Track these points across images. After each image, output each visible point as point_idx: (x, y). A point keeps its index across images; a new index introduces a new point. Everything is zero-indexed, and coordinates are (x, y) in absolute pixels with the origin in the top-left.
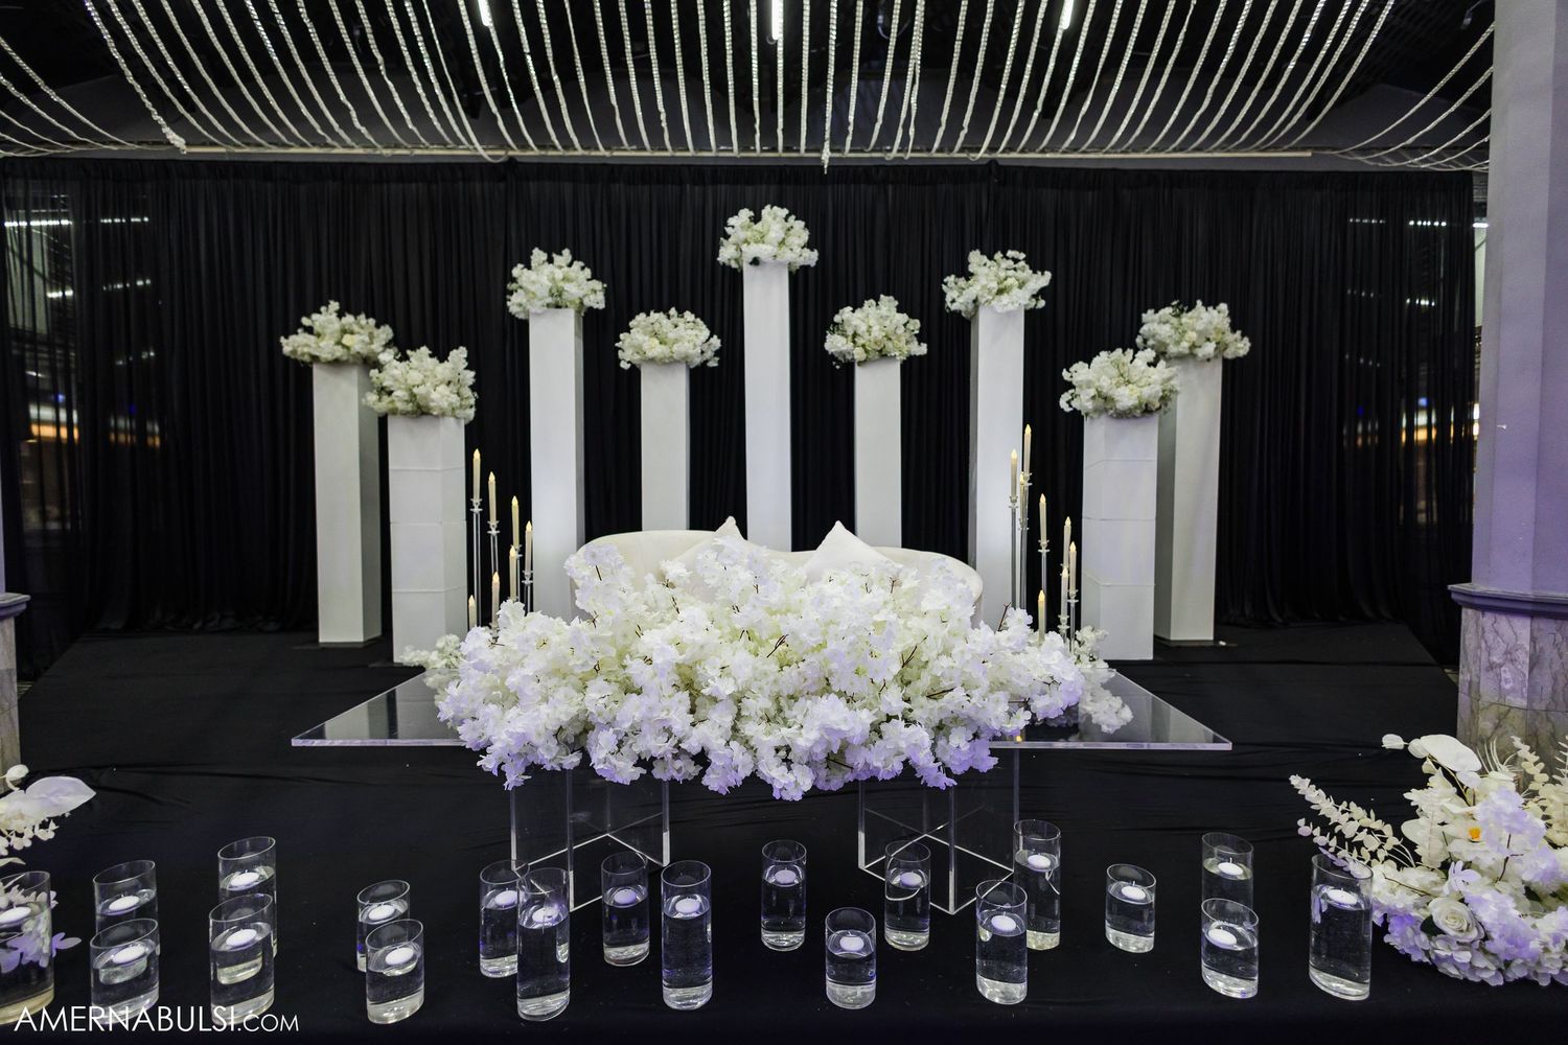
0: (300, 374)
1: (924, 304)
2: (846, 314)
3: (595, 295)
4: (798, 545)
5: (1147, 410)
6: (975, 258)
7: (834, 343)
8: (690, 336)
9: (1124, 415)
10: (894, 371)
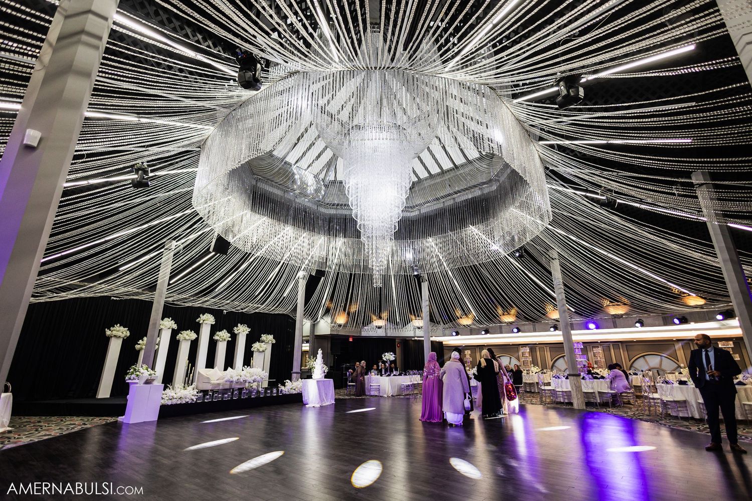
0: (107, 340)
1: (230, 331)
2: (218, 333)
3: (175, 327)
4: (224, 371)
5: (263, 351)
6: (239, 325)
7: (216, 337)
8: (193, 336)
9: (260, 352)
10: (226, 343)
